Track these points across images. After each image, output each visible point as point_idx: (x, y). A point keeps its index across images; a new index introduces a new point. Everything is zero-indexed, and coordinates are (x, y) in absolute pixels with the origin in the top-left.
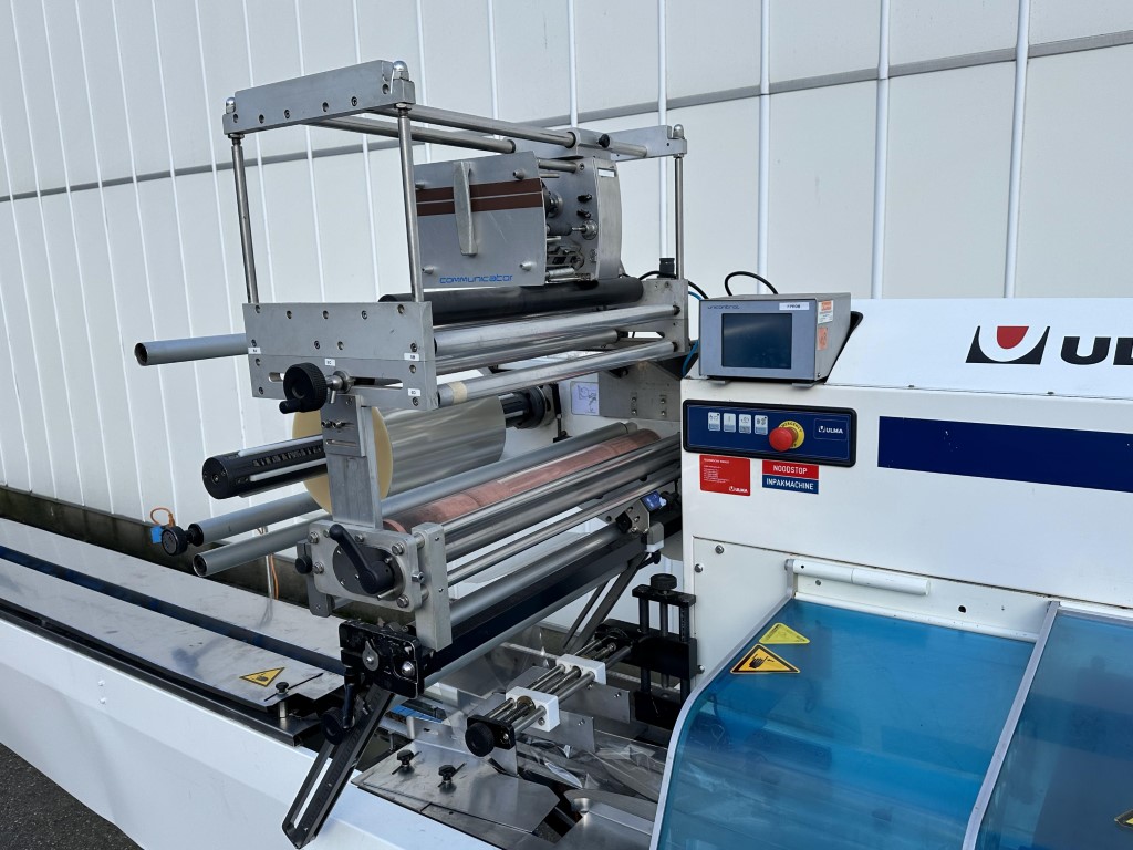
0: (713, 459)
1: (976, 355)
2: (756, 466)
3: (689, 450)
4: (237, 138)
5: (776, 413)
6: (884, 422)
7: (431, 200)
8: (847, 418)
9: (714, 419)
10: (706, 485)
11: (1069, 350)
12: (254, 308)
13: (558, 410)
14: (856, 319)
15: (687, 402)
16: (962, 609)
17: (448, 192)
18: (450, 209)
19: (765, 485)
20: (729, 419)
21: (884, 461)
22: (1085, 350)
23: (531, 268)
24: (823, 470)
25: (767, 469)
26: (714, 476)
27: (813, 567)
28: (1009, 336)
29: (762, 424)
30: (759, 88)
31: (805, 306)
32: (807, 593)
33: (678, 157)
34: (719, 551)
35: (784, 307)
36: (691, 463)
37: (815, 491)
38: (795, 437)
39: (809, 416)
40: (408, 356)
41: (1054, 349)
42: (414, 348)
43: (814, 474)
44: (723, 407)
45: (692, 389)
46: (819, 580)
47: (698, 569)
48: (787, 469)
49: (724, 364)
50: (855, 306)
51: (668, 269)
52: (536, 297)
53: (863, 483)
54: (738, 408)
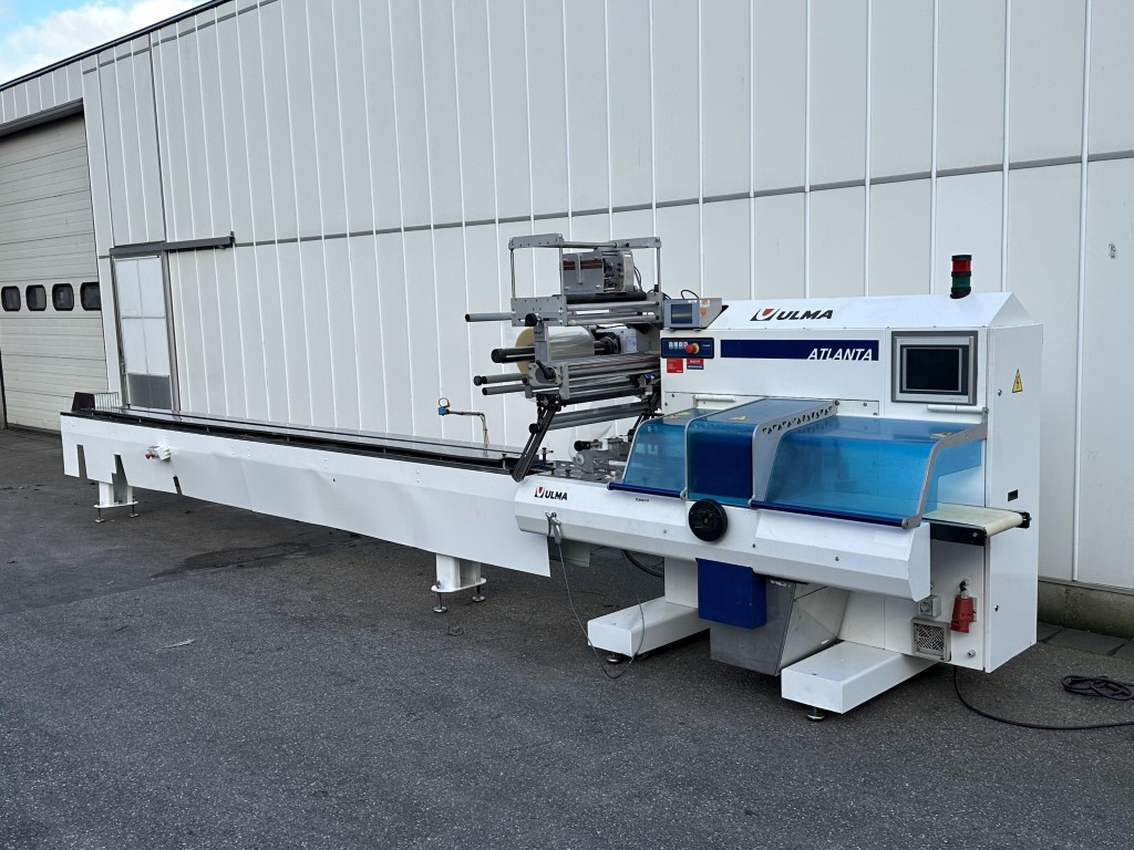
0: (670, 360)
1: (754, 319)
2: (685, 361)
3: (663, 357)
4: (512, 250)
5: (690, 341)
6: (722, 341)
7: (568, 265)
8: (711, 341)
9: (671, 344)
10: (669, 371)
11: (780, 316)
12: (514, 300)
13: (620, 350)
14: (725, 308)
15: (662, 339)
17: (574, 263)
18: (574, 268)
19: (688, 368)
20: (676, 343)
21: (724, 355)
22: (784, 315)
23: (599, 287)
24: (705, 360)
25: (688, 362)
26: (671, 367)
27: (703, 397)
28: (767, 312)
29: (686, 345)
30: (749, 194)
31: (695, 302)
32: (701, 406)
33: (658, 248)
34: (673, 396)
35: (690, 302)
36: (664, 362)
37: (703, 368)
38: (695, 350)
39: (700, 341)
40: (559, 312)
42: (561, 310)
43: (702, 362)
44: (674, 340)
45: (664, 334)
46: (705, 401)
47: (666, 404)
48: (694, 361)
49: (674, 323)
50: (724, 304)
51: (657, 288)
52: (601, 297)
53: (717, 363)
54: (678, 340)
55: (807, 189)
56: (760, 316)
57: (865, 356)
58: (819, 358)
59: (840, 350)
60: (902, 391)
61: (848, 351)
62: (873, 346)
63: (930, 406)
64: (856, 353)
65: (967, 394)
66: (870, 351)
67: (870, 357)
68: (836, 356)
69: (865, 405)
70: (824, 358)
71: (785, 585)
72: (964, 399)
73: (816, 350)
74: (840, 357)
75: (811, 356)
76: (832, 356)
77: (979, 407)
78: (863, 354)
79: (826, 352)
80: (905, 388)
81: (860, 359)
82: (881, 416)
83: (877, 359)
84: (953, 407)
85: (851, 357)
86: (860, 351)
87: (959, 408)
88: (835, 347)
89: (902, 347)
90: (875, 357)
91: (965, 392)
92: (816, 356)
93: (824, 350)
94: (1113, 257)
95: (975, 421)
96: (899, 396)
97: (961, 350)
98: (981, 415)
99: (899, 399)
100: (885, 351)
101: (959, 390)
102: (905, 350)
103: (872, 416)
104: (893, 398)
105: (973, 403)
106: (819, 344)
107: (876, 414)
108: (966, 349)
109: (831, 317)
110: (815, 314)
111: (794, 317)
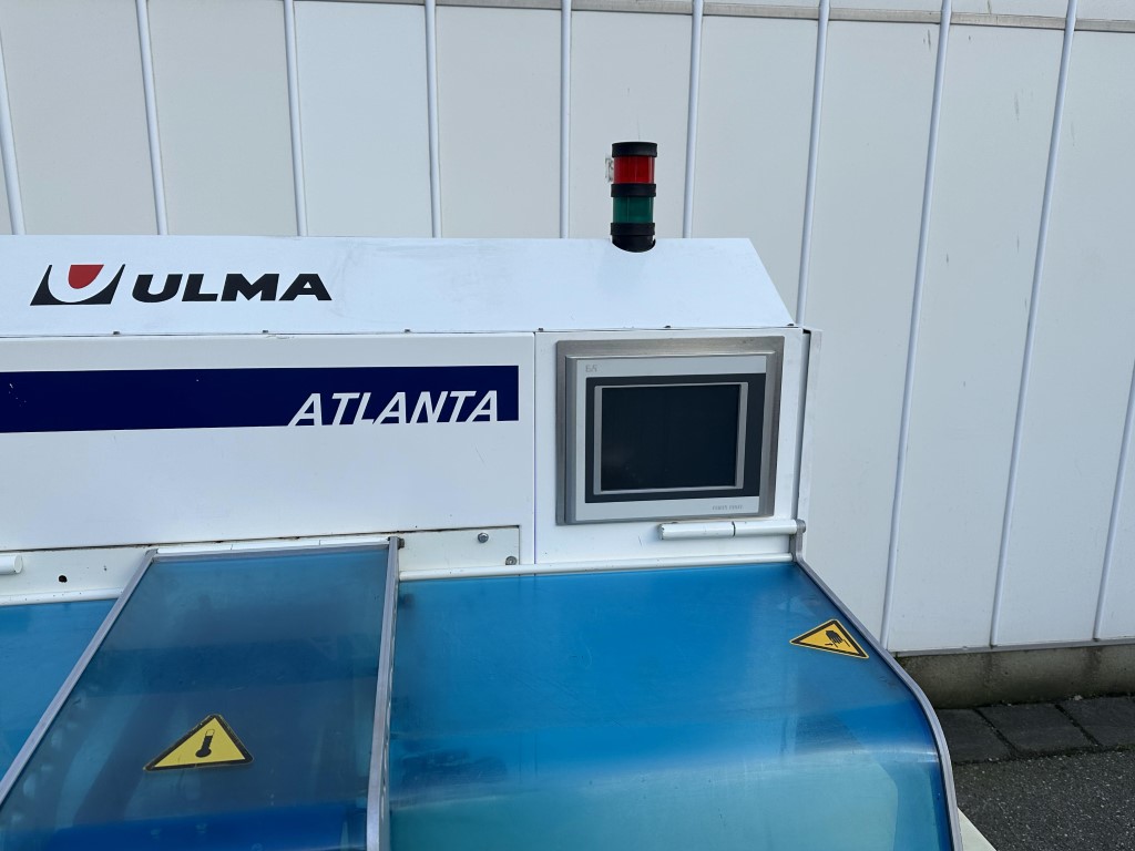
1: (44, 297)
16: (63, 579)
22: (156, 288)
56: (60, 287)
57: (478, 411)
58: (328, 419)
59: (400, 397)
60: (591, 498)
61: (425, 397)
62: (500, 384)
63: (669, 529)
64: (451, 402)
65: (756, 493)
66: (492, 395)
67: (493, 412)
68: (387, 413)
69: (482, 539)
70: (348, 419)
72: (751, 503)
73: (315, 398)
74: (402, 414)
75: (301, 414)
76: (372, 413)
77: (782, 520)
78: (470, 405)
79: (353, 405)
80: (597, 490)
81: (463, 417)
82: (526, 566)
83: (514, 417)
84: (725, 527)
85: (433, 416)
86: (461, 396)
87: (743, 526)
89: (592, 383)
90: (509, 411)
91: (751, 489)
92: (317, 415)
93: (344, 398)
95: (775, 553)
96: (583, 509)
97: (744, 386)
98: (792, 540)
99: (579, 518)
100: (536, 393)
101: (740, 484)
102: (598, 390)
103: (503, 569)
104: (565, 516)
105: (768, 509)
106: (328, 381)
107: (511, 561)
108: (757, 381)
109: (323, 295)
110: (267, 286)
111: (193, 293)
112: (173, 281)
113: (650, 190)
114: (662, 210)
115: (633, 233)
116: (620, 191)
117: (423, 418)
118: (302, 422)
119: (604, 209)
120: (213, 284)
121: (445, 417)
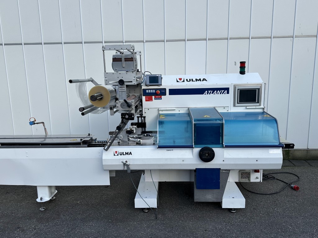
0: (147, 97)
2: (153, 97)
3: (143, 96)
4: (104, 51)
5: (156, 90)
6: (169, 90)
7: (114, 60)
8: (165, 89)
9: (147, 91)
10: (146, 101)
11: (187, 80)
15: (143, 89)
16: (179, 111)
18: (121, 61)
19: (155, 99)
20: (150, 91)
21: (170, 94)
22: (189, 80)
24: (162, 96)
25: (155, 97)
26: (147, 99)
27: (162, 109)
28: (180, 79)
29: (154, 91)
31: (160, 75)
32: (161, 112)
33: (140, 55)
34: (148, 109)
35: (157, 75)
36: (144, 98)
37: (161, 99)
39: (160, 90)
40: (133, 78)
41: (185, 80)
42: (134, 77)
43: (161, 97)
44: (148, 89)
45: (144, 87)
46: (162, 110)
47: (145, 113)
48: (158, 97)
49: (150, 83)
51: (138, 71)
53: (167, 97)
54: (150, 89)
55: (145, 42)
56: (178, 80)
57: (224, 93)
58: (208, 94)
59: (216, 91)
60: (238, 103)
61: (218, 91)
62: (227, 90)
63: (247, 107)
64: (221, 92)
66: (226, 91)
67: (226, 93)
68: (214, 93)
69: (224, 108)
70: (210, 94)
71: (226, 171)
72: (258, 104)
73: (206, 91)
74: (216, 93)
75: (205, 93)
76: (212, 93)
77: (262, 106)
78: (223, 92)
79: (210, 92)
80: (239, 102)
81: (223, 94)
82: (229, 111)
83: (229, 93)
84: (255, 107)
85: (219, 93)
86: (223, 91)
87: (257, 107)
88: (213, 90)
89: (238, 89)
90: (228, 93)
91: (258, 102)
92: (207, 93)
93: (210, 91)
94: (235, 65)
95: (261, 111)
96: (237, 105)
97: (257, 90)
98: (263, 109)
99: (236, 105)
100: (231, 91)
101: (257, 102)
102: (239, 90)
103: (226, 112)
104: (234, 106)
105: (260, 105)
106: (208, 89)
107: (228, 111)
108: (259, 89)
109: (206, 81)
110: (200, 80)
111: (192, 81)
112: (190, 80)
113: (245, 67)
114: (246, 69)
115: (242, 72)
116: (241, 67)
117: (218, 94)
118: (205, 94)
119: (239, 70)
120: (194, 80)
121: (220, 94)
